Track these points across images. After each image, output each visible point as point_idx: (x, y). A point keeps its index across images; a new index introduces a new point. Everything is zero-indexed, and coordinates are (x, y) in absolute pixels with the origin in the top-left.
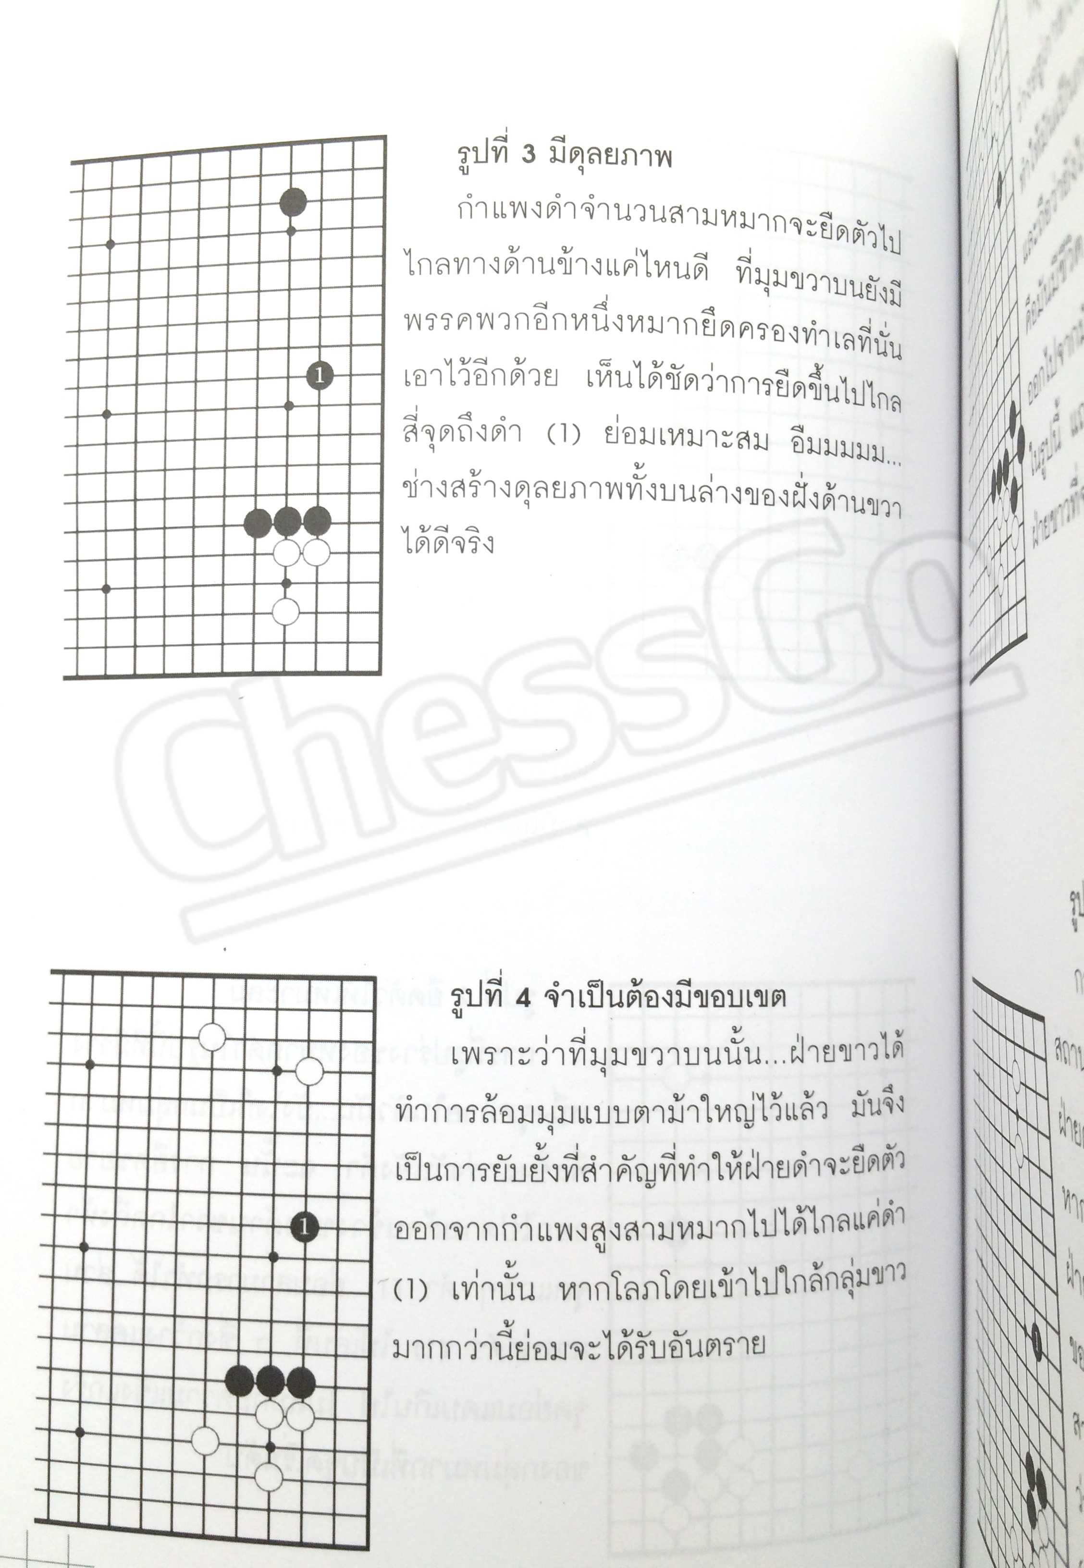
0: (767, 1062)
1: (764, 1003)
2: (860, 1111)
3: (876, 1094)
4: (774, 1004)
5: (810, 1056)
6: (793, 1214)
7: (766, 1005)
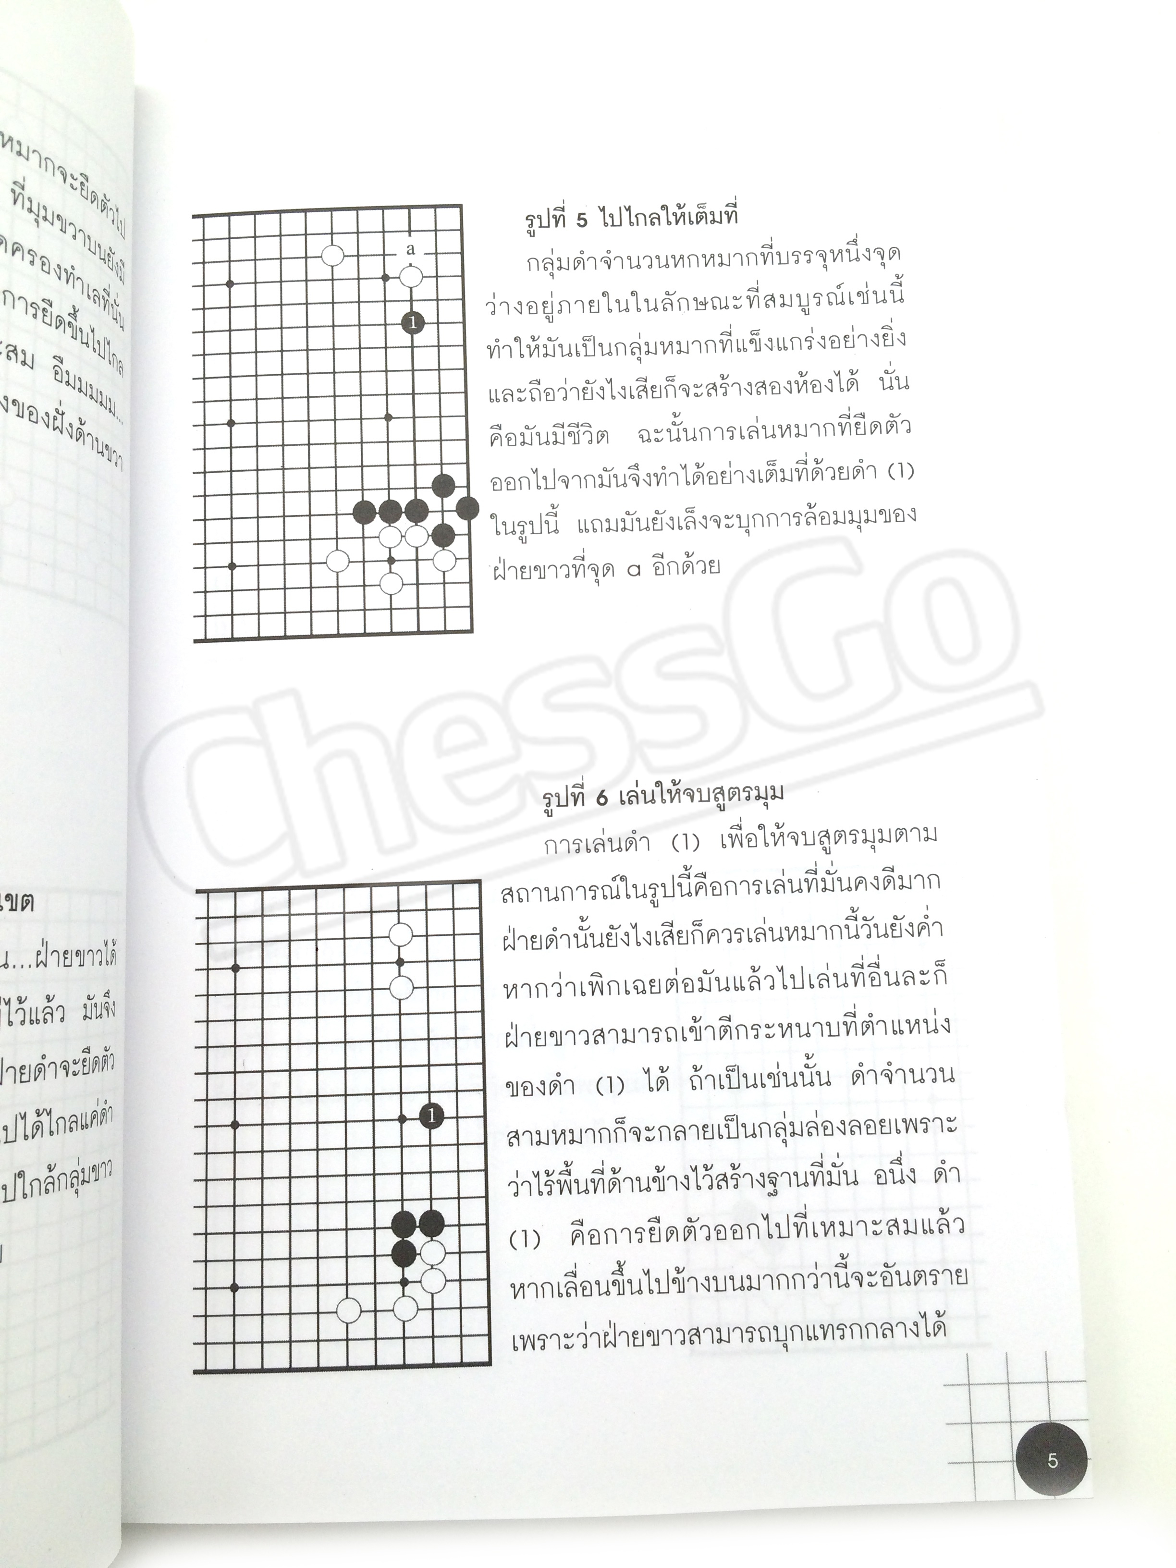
0: (14, 967)
1: (14, 908)
2: (89, 1015)
3: (100, 999)
4: (23, 909)
5: (52, 960)
6: (32, 1118)
7: (16, 910)
